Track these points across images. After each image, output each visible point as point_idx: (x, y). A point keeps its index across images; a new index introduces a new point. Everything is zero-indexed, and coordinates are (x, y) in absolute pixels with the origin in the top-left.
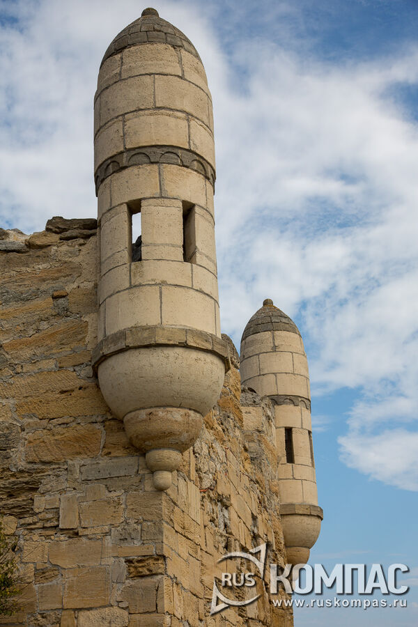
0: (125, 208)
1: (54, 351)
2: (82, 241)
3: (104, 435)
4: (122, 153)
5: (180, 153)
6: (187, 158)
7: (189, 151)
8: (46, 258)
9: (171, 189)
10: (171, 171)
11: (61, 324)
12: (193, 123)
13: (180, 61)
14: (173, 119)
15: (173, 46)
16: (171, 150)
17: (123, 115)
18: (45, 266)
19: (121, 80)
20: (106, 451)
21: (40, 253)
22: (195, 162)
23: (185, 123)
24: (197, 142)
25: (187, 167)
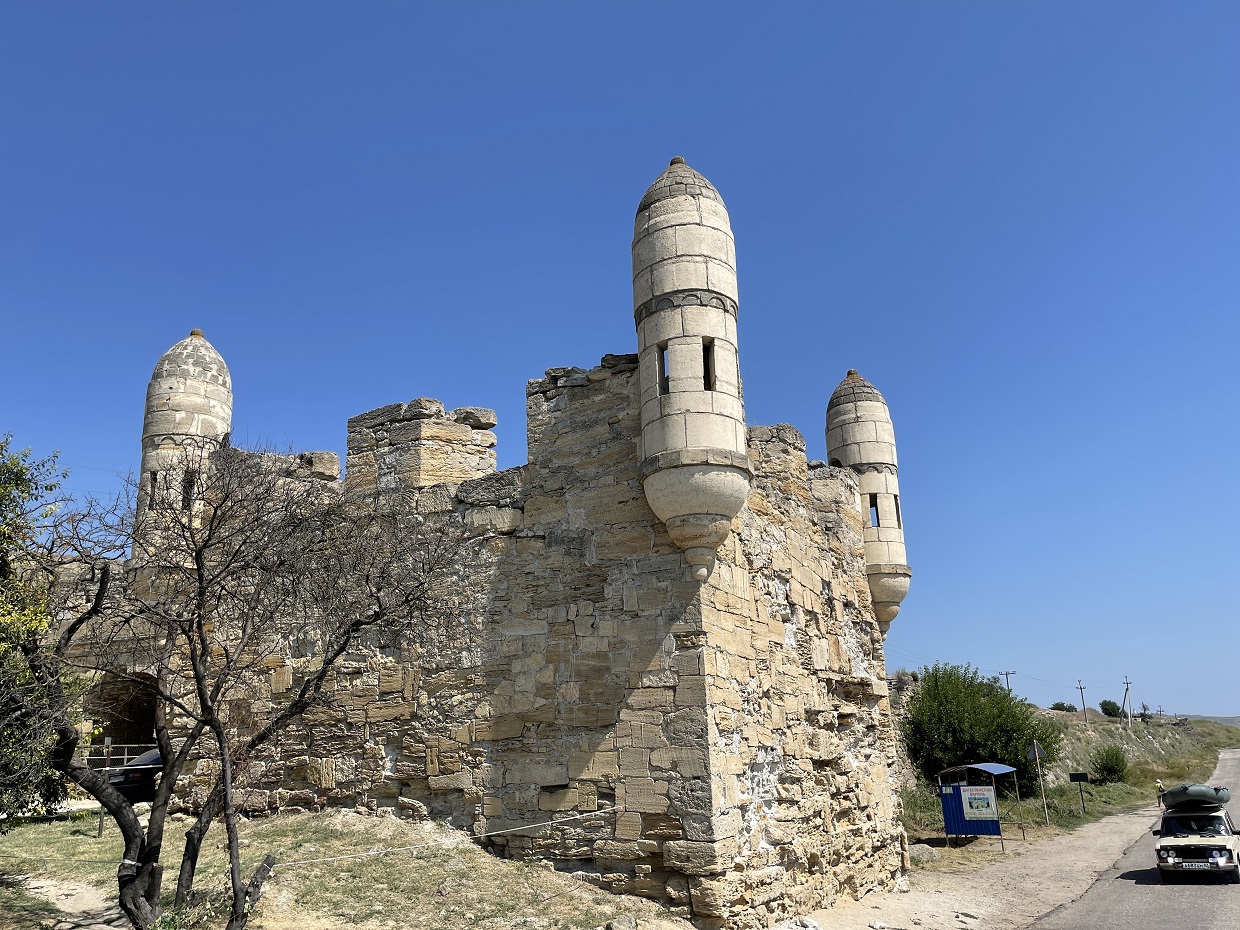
0: (655, 348)
1: (612, 469)
2: (629, 374)
3: (653, 536)
4: (651, 300)
5: (698, 294)
6: (705, 297)
7: (708, 290)
8: (602, 390)
9: (691, 329)
10: (691, 311)
11: (615, 447)
12: (710, 264)
13: (699, 209)
14: (692, 264)
15: (692, 196)
16: (691, 292)
17: (651, 266)
18: (602, 397)
19: (649, 234)
20: (656, 549)
21: (597, 386)
22: (714, 300)
23: (704, 265)
24: (714, 281)
25: (706, 306)
